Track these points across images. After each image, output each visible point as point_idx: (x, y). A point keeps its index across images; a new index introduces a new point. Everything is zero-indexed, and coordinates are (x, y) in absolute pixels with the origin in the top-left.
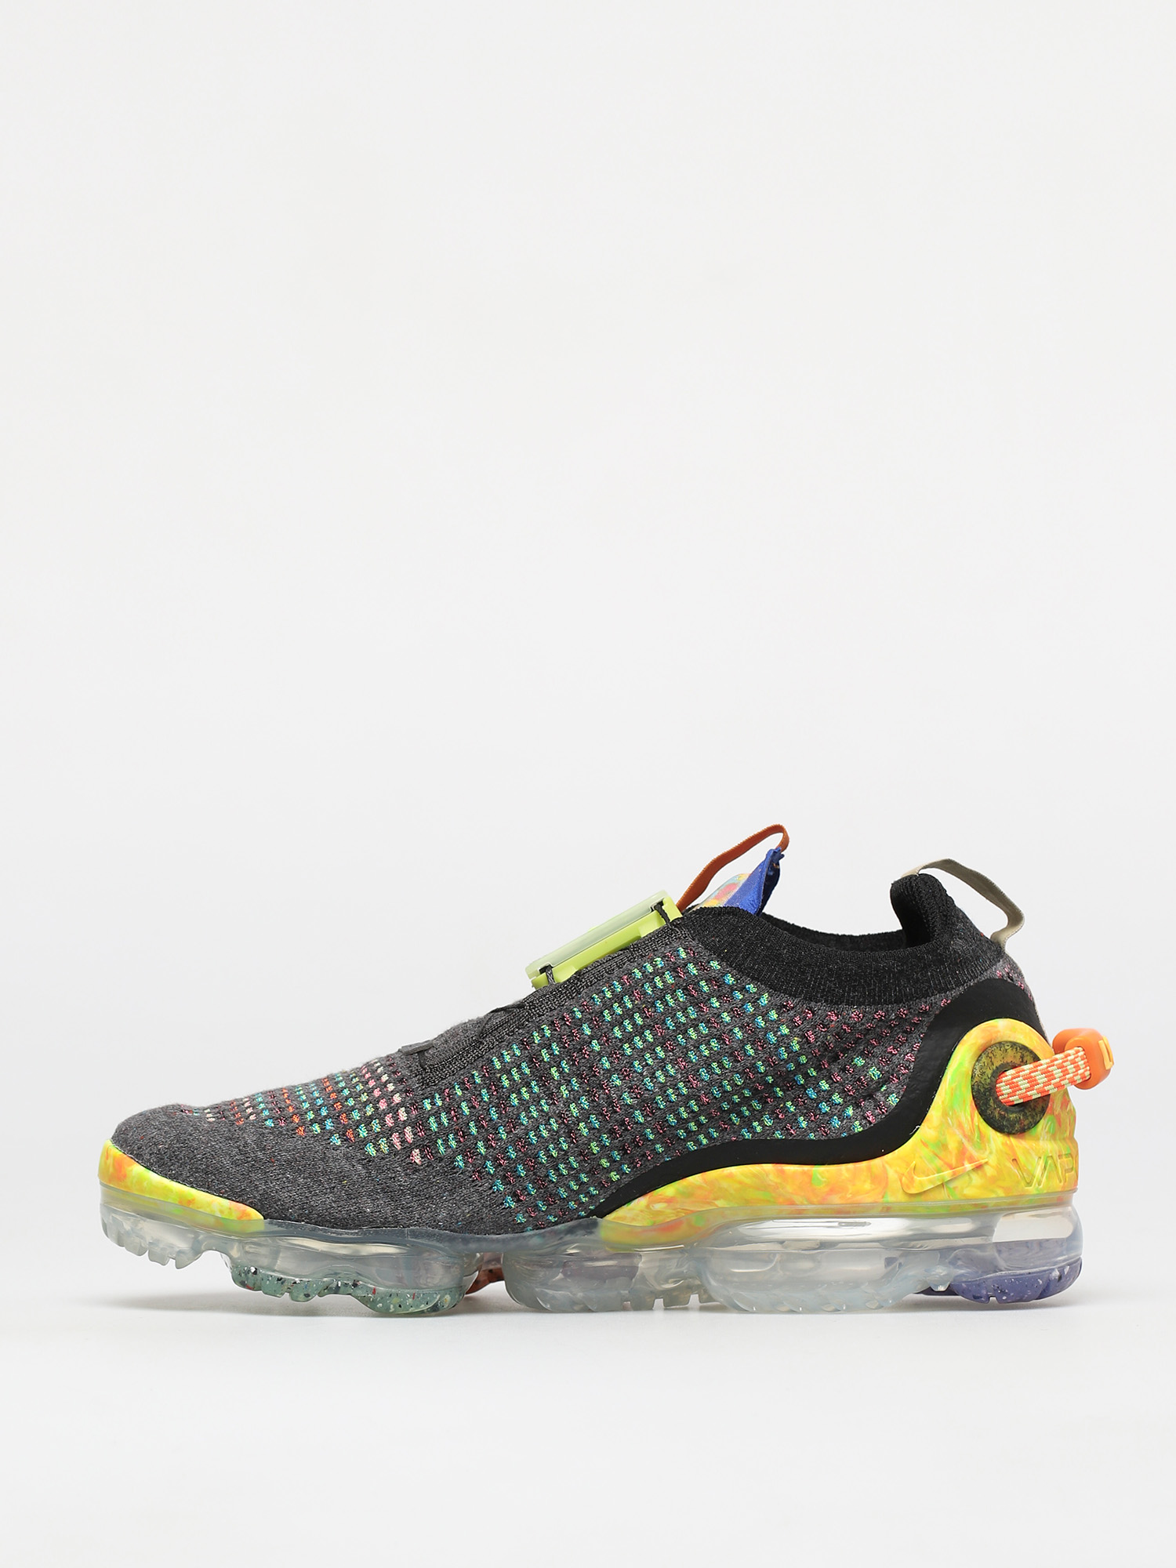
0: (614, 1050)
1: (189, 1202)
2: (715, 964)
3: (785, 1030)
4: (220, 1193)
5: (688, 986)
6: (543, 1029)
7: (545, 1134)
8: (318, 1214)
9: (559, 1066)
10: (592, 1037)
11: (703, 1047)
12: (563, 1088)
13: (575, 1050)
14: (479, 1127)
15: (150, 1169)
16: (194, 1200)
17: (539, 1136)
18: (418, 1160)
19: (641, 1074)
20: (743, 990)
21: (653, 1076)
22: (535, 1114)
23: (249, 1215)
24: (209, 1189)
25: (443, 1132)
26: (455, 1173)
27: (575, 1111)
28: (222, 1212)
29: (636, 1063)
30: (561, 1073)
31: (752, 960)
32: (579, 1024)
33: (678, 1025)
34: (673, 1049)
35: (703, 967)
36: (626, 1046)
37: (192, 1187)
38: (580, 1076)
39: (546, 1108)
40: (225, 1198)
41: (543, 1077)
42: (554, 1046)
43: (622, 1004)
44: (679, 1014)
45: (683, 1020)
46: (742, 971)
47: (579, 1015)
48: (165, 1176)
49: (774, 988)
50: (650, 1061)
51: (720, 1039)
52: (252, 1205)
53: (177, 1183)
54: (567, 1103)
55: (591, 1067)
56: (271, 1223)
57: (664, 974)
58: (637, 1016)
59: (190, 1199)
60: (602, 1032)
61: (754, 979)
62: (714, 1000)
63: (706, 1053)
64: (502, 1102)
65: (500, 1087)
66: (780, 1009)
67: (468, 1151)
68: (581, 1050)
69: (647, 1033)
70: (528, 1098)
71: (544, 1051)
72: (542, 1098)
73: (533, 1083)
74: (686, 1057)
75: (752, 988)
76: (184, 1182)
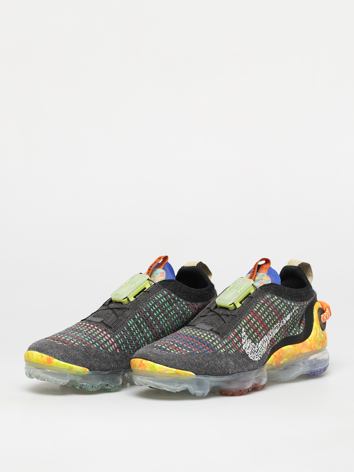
0: (155, 319)
1: (72, 368)
2: (173, 295)
3: (189, 310)
4: (79, 365)
5: (169, 301)
6: (137, 314)
7: (142, 342)
8: (102, 369)
9: (143, 324)
10: (150, 316)
11: (174, 316)
12: (145, 330)
13: (146, 319)
14: (129, 341)
15: (60, 360)
16: (73, 367)
17: (141, 342)
18: (118, 352)
19: (162, 324)
20: (179, 301)
21: (165, 325)
22: (139, 337)
23: (86, 370)
24: (76, 364)
25: (122, 344)
26: (126, 354)
27: (148, 336)
28: (80, 370)
29: (161, 322)
30: (144, 326)
31: (180, 293)
32: (145, 312)
33: (168, 311)
34: (168, 318)
35: (171, 296)
36: (158, 318)
37: (72, 364)
38: (148, 326)
39: (141, 335)
40: (81, 366)
41: (140, 327)
42: (141, 319)
43: (155, 307)
44: (168, 308)
45: (169, 310)
46: (178, 296)
47: (145, 310)
48: (64, 362)
49: (185, 300)
50: (164, 321)
51: (178, 314)
52: (87, 368)
53: (68, 363)
54: (146, 333)
55: (151, 324)
56: (91, 372)
57: (163, 298)
58: (159, 310)
59: (72, 367)
60: (151, 314)
61: (181, 298)
62: (174, 304)
63: (175, 318)
64: (132, 334)
65: (131, 331)
66: (187, 305)
67: (127, 348)
68: (148, 319)
69: (162, 314)
70: (137, 333)
71: (139, 320)
72: (140, 332)
73: (138, 329)
74: (171, 320)
75: (181, 300)
76: (70, 363)
